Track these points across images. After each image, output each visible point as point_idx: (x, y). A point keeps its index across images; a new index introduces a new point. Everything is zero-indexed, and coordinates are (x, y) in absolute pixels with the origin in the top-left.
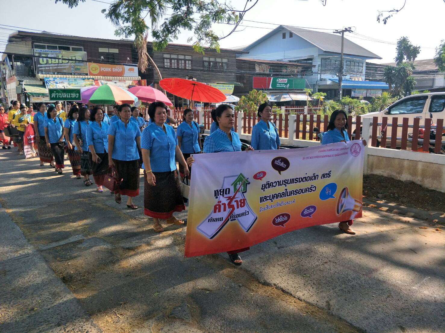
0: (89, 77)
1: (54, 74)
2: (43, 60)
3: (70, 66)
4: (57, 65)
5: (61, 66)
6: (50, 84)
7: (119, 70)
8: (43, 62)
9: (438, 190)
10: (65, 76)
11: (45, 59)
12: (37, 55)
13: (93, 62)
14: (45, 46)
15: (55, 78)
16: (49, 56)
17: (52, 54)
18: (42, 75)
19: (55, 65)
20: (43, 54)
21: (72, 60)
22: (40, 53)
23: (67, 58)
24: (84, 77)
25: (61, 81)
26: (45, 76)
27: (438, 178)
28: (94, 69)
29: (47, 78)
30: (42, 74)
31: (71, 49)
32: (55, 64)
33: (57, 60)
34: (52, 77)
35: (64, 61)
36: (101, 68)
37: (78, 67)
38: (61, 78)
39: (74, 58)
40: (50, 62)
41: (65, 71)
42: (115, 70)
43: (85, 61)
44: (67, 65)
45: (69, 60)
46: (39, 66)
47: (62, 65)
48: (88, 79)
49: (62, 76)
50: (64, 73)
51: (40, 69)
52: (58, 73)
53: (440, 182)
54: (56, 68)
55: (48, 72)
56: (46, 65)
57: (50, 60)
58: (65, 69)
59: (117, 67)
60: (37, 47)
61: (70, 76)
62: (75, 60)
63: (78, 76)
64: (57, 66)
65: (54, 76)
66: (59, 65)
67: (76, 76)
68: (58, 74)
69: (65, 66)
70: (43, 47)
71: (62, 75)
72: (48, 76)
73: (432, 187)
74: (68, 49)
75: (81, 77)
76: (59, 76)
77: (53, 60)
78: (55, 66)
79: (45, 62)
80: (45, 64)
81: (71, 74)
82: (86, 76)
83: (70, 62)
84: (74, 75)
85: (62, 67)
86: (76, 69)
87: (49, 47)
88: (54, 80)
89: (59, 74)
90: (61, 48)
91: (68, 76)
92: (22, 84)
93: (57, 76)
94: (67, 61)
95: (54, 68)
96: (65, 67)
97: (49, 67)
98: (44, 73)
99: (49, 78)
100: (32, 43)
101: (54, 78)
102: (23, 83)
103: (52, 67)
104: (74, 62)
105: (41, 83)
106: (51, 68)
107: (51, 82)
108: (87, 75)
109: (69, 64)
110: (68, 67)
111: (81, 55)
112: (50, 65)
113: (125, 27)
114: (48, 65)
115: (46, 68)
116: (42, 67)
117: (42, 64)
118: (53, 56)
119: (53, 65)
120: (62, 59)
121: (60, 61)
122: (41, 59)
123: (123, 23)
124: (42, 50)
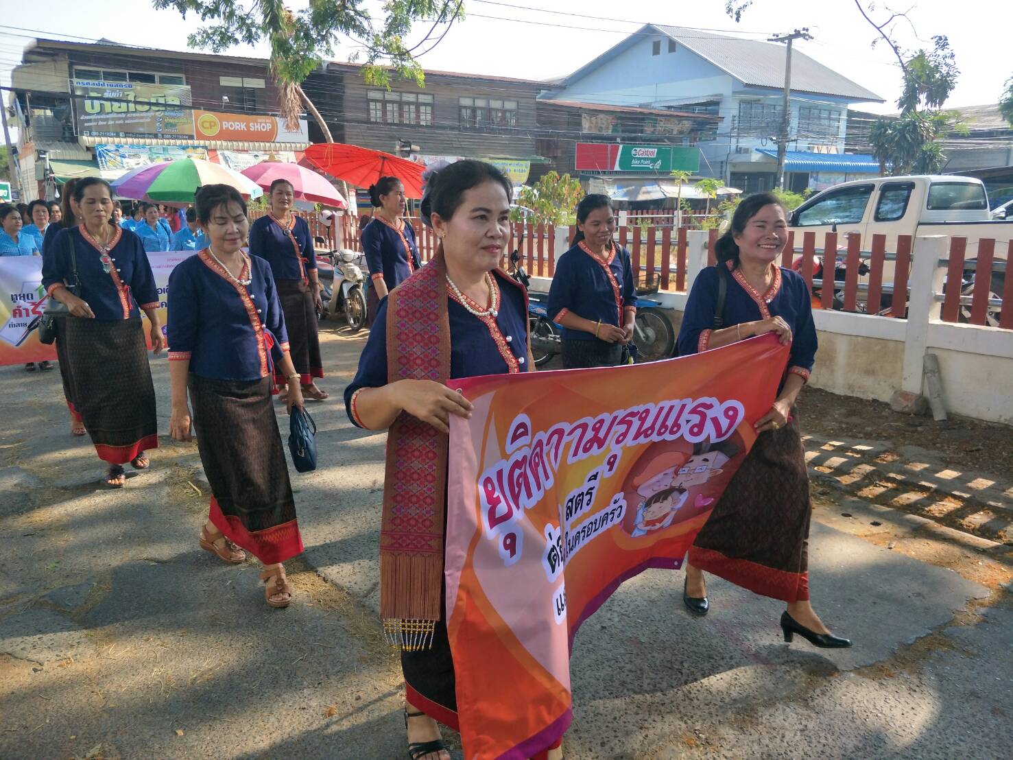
0: (196, 142)
1: (118, 136)
2: (92, 103)
3: (154, 118)
4: (124, 115)
5: (132, 118)
6: (107, 158)
7: (264, 127)
8: (93, 108)
9: (828, 390)
10: (142, 141)
11: (97, 103)
12: (78, 93)
13: (205, 109)
14: (97, 72)
15: (119, 146)
16: (106, 95)
17: (112, 91)
18: (91, 139)
19: (120, 116)
20: (94, 90)
21: (157, 104)
22: (86, 90)
23: (146, 100)
24: (184, 142)
25: (132, 152)
26: (97, 140)
27: (828, 363)
28: (207, 125)
29: (100, 144)
30: (91, 135)
31: (157, 79)
32: (121, 113)
33: (124, 105)
34: (114, 142)
35: (139, 107)
36: (224, 123)
37: (171, 121)
38: (132, 146)
39: (162, 101)
40: (108, 109)
41: (141, 130)
42: (256, 127)
43: (190, 108)
44: (146, 116)
45: (149, 104)
46: (82, 118)
47: (134, 115)
48: (195, 148)
49: (136, 141)
50: (140, 134)
51: (86, 125)
52: (126, 133)
53: (832, 371)
54: (121, 122)
55: (103, 131)
56: (99, 117)
57: (107, 104)
58: (142, 124)
59: (259, 121)
60: (81, 74)
61: (154, 141)
62: (165, 105)
63: (172, 141)
64: (124, 119)
65: (117, 140)
66: (129, 115)
67: (166, 142)
68: (125, 137)
69: (142, 118)
70: (94, 75)
71: (135, 137)
72: (104, 140)
73: (817, 381)
74: (150, 79)
75: (178, 142)
76: (130, 140)
77: (116, 105)
78: (119, 119)
79: (97, 109)
80: (98, 114)
81: (156, 136)
82: (190, 142)
83: (154, 108)
84: (163, 138)
85: (136, 121)
86: (167, 125)
87: (107, 76)
88: (117, 150)
89: (129, 137)
90: (134, 77)
91: (148, 141)
92: (44, 158)
93: (123, 140)
94: (147, 107)
95: (117, 122)
96: (141, 121)
97: (107, 120)
98: (94, 133)
99: (106, 146)
100: (70, 66)
101: (117, 146)
102: (47, 156)
103: (113, 119)
104: (161, 109)
105: (89, 156)
106: (111, 122)
107: (110, 154)
108: (191, 137)
109: (151, 114)
110: (149, 120)
111: (176, 92)
112: (108, 116)
113: (211, 28)
114: (103, 117)
115: (100, 123)
116: (90, 121)
117: (90, 114)
118: (114, 95)
119: (115, 116)
120: (136, 103)
121: (132, 106)
122: (88, 103)
123: (203, 19)
124: (91, 82)
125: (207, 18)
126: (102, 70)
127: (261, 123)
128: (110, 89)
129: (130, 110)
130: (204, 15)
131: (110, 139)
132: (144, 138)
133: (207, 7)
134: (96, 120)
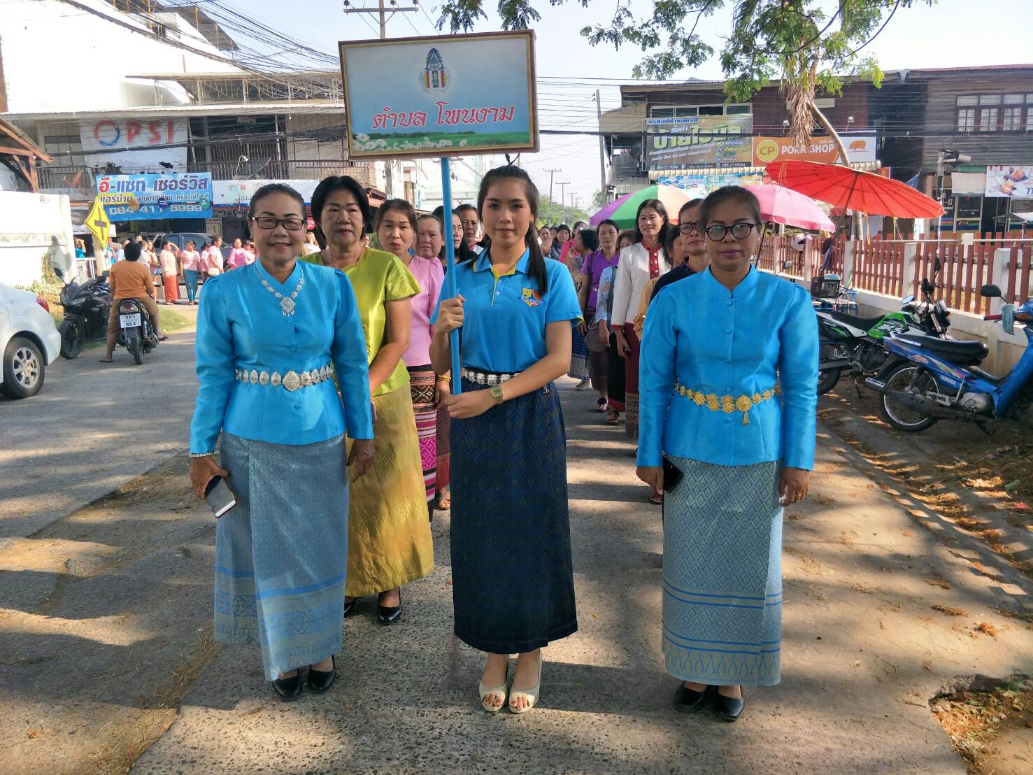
0: (752, 169)
1: (680, 168)
2: (660, 139)
3: (716, 147)
4: (687, 148)
5: (695, 150)
7: (825, 148)
8: (660, 144)
10: (701, 171)
11: (664, 139)
12: (650, 131)
13: (761, 135)
14: (671, 110)
15: (680, 177)
16: (674, 131)
17: (679, 126)
18: (656, 173)
19: (684, 149)
20: (663, 127)
21: (719, 135)
22: (656, 127)
23: (710, 132)
24: (741, 169)
25: (691, 182)
26: (661, 173)
28: (765, 151)
29: (663, 177)
30: (656, 169)
31: (725, 110)
32: (684, 146)
33: (688, 138)
34: (675, 174)
35: (702, 139)
36: (783, 147)
37: (731, 149)
38: (691, 176)
39: (723, 131)
40: (674, 143)
41: (702, 161)
42: (817, 149)
43: (750, 135)
44: (707, 147)
45: (713, 135)
46: (651, 153)
47: (696, 147)
48: (750, 174)
49: (695, 171)
50: (700, 165)
51: (653, 159)
52: (687, 165)
54: (685, 154)
55: (666, 165)
56: (665, 151)
57: (673, 139)
58: (701, 156)
59: (820, 142)
60: (657, 114)
61: (712, 170)
62: (727, 135)
63: (729, 170)
64: (687, 151)
65: (678, 172)
66: (691, 148)
67: (723, 170)
68: (687, 168)
69: (704, 149)
70: (668, 113)
71: (696, 168)
72: (667, 172)
74: (719, 111)
75: (735, 170)
76: (690, 171)
77: (681, 138)
78: (683, 152)
79: (664, 144)
80: (664, 149)
81: (714, 166)
82: (747, 169)
83: (715, 139)
84: (721, 167)
85: (698, 153)
86: (726, 154)
87: (680, 112)
88: (677, 182)
89: (690, 168)
90: (704, 111)
91: (706, 171)
92: (612, 193)
93: (684, 172)
94: (709, 139)
95: (680, 155)
96: (702, 152)
97: (672, 153)
98: (659, 167)
99: (667, 178)
100: (648, 108)
101: (678, 178)
102: (615, 191)
103: (678, 153)
104: (722, 139)
106: (675, 156)
108: (748, 164)
109: (713, 144)
110: (710, 151)
111: (736, 122)
112: (673, 150)
113: (655, 56)
114: (669, 151)
115: (666, 157)
116: (657, 156)
117: (657, 150)
118: (680, 130)
119: (679, 149)
120: (699, 135)
121: (695, 139)
122: (657, 139)
123: (644, 49)
124: (661, 119)
125: (647, 47)
126: (675, 107)
127: (822, 145)
128: (677, 124)
129: (694, 142)
130: (644, 44)
131: (672, 172)
132: (703, 168)
133: (646, 36)
134: (662, 155)
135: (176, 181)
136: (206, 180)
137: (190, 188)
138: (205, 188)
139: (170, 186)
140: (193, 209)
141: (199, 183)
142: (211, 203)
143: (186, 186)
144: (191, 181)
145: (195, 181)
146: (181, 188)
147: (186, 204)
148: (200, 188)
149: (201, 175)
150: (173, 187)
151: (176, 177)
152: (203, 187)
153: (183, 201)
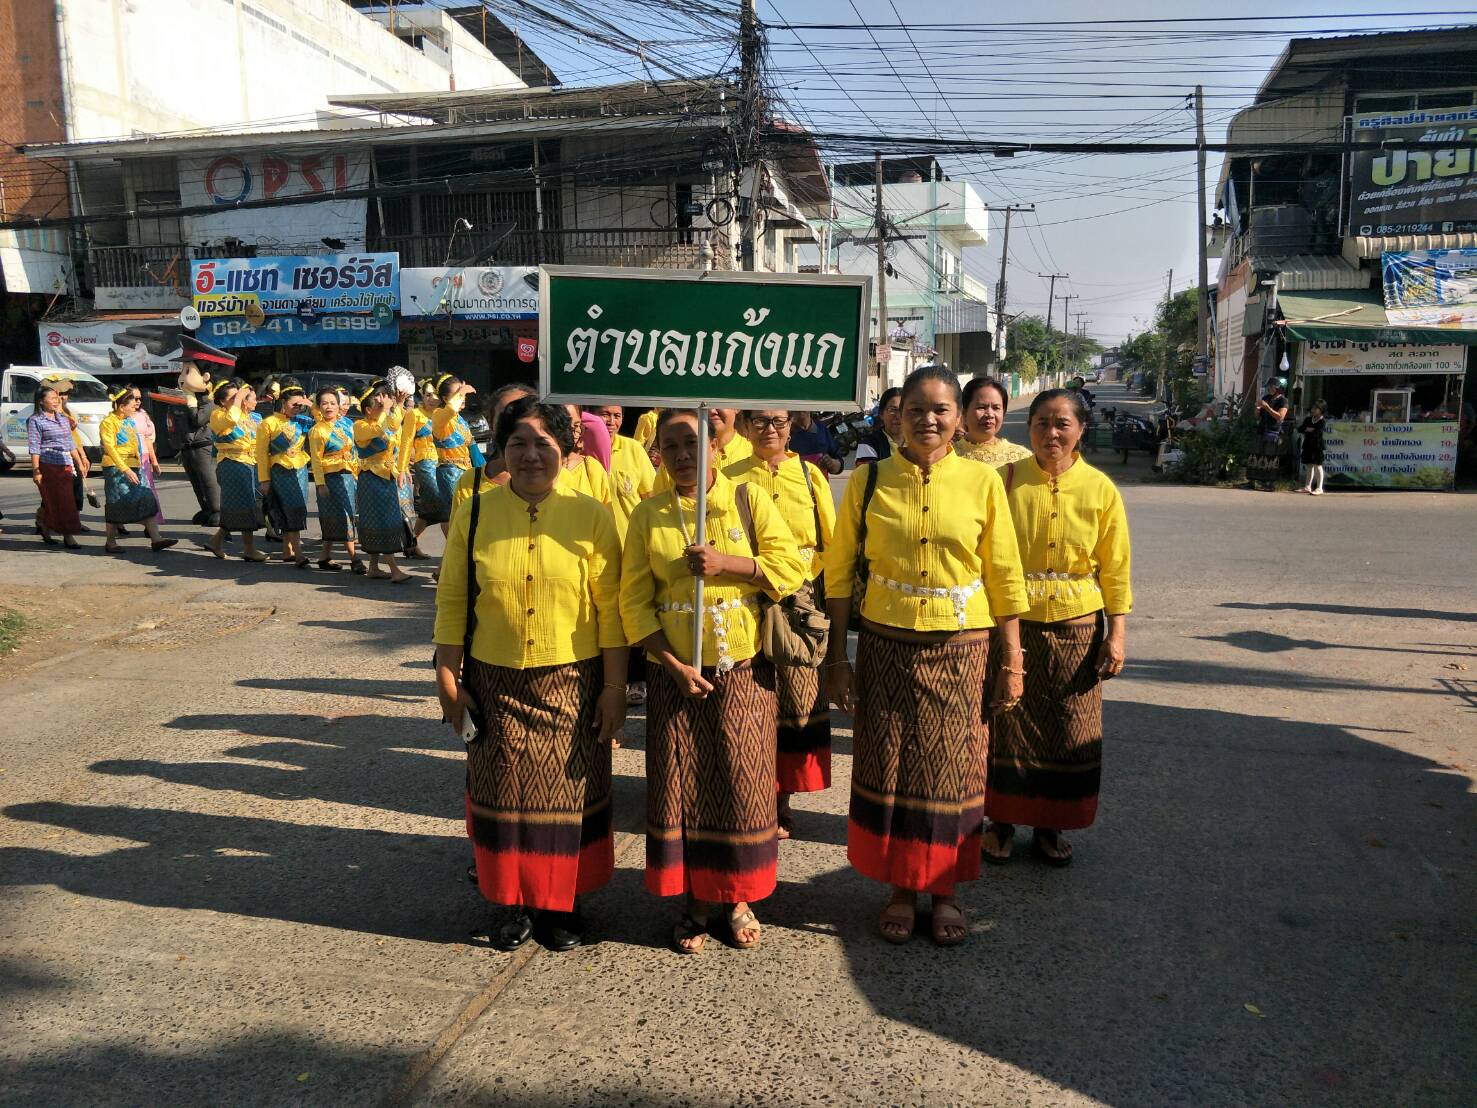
1: (1437, 231)
2: (1389, 162)
4: (1459, 183)
6: (1406, 282)
8: (1389, 173)
11: (1400, 158)
14: (1406, 98)
15: (1440, 251)
16: (1425, 137)
17: (1441, 131)
18: (1374, 242)
19: (1449, 184)
20: (1397, 132)
22: (1380, 132)
25: (1467, 264)
26: (1388, 242)
29: (1395, 252)
30: (1375, 235)
32: (1452, 178)
34: (1425, 245)
38: (1469, 249)
40: (1423, 172)
46: (1362, 197)
51: (1368, 211)
52: (1456, 223)
54: (1452, 198)
55: (1403, 223)
56: (1399, 192)
57: (1422, 158)
60: (1367, 106)
64: (1458, 191)
65: (1433, 240)
68: (1455, 232)
70: (1402, 104)
72: (1403, 241)
76: (1464, 238)
77: (1443, 155)
78: (1448, 191)
79: (1399, 173)
80: (1398, 185)
87: (1425, 103)
88: (1431, 263)
89: (1463, 231)
92: (1269, 288)
93: (1448, 239)
95: (1440, 200)
97: (1419, 195)
98: (1383, 229)
99: (1404, 254)
100: (1348, 96)
101: (1433, 253)
102: (1276, 283)
103: (1432, 194)
105: (1363, 280)
106: (1425, 202)
107: (1414, 272)
112: (1421, 188)
114: (1410, 190)
115: (1401, 205)
116: (1377, 202)
117: (1380, 188)
118: (1442, 138)
119: (1438, 185)
122: (1380, 160)
124: (1393, 116)
126: (1415, 92)
128: (1436, 125)
131: (1419, 239)
134: (1393, 200)
135: (333, 270)
136: (388, 267)
137: (360, 283)
138: (387, 283)
139: (323, 279)
140: (363, 325)
141: (375, 274)
142: (397, 313)
143: (351, 278)
144: (361, 270)
145: (369, 269)
146: (342, 284)
147: (351, 314)
148: (378, 283)
149: (380, 258)
150: (328, 282)
151: (334, 261)
152: (382, 280)
153: (346, 309)
